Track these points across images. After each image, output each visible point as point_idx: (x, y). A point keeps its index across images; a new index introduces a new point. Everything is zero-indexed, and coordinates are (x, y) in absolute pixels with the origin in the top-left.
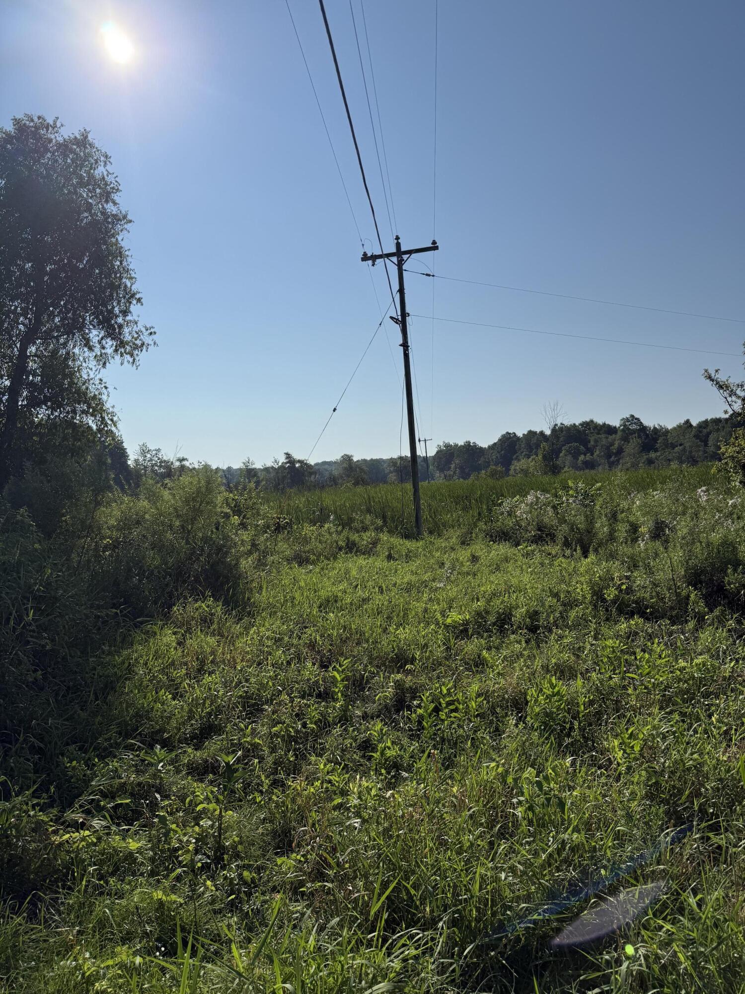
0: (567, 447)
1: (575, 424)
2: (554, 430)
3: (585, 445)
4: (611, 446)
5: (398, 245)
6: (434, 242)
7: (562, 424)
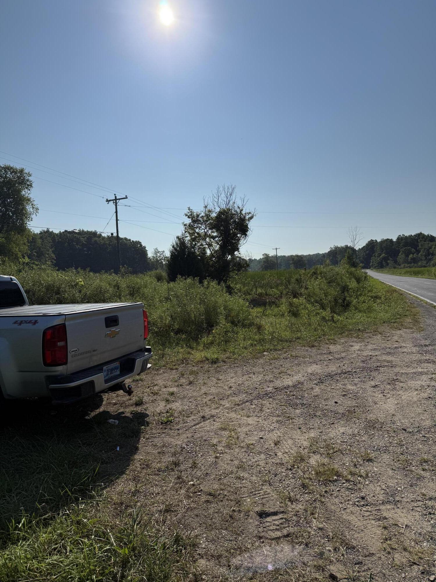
0: (403, 249)
1: (411, 235)
2: (398, 239)
3: (416, 249)
4: (430, 249)
5: (116, 197)
6: (126, 196)
7: (403, 235)
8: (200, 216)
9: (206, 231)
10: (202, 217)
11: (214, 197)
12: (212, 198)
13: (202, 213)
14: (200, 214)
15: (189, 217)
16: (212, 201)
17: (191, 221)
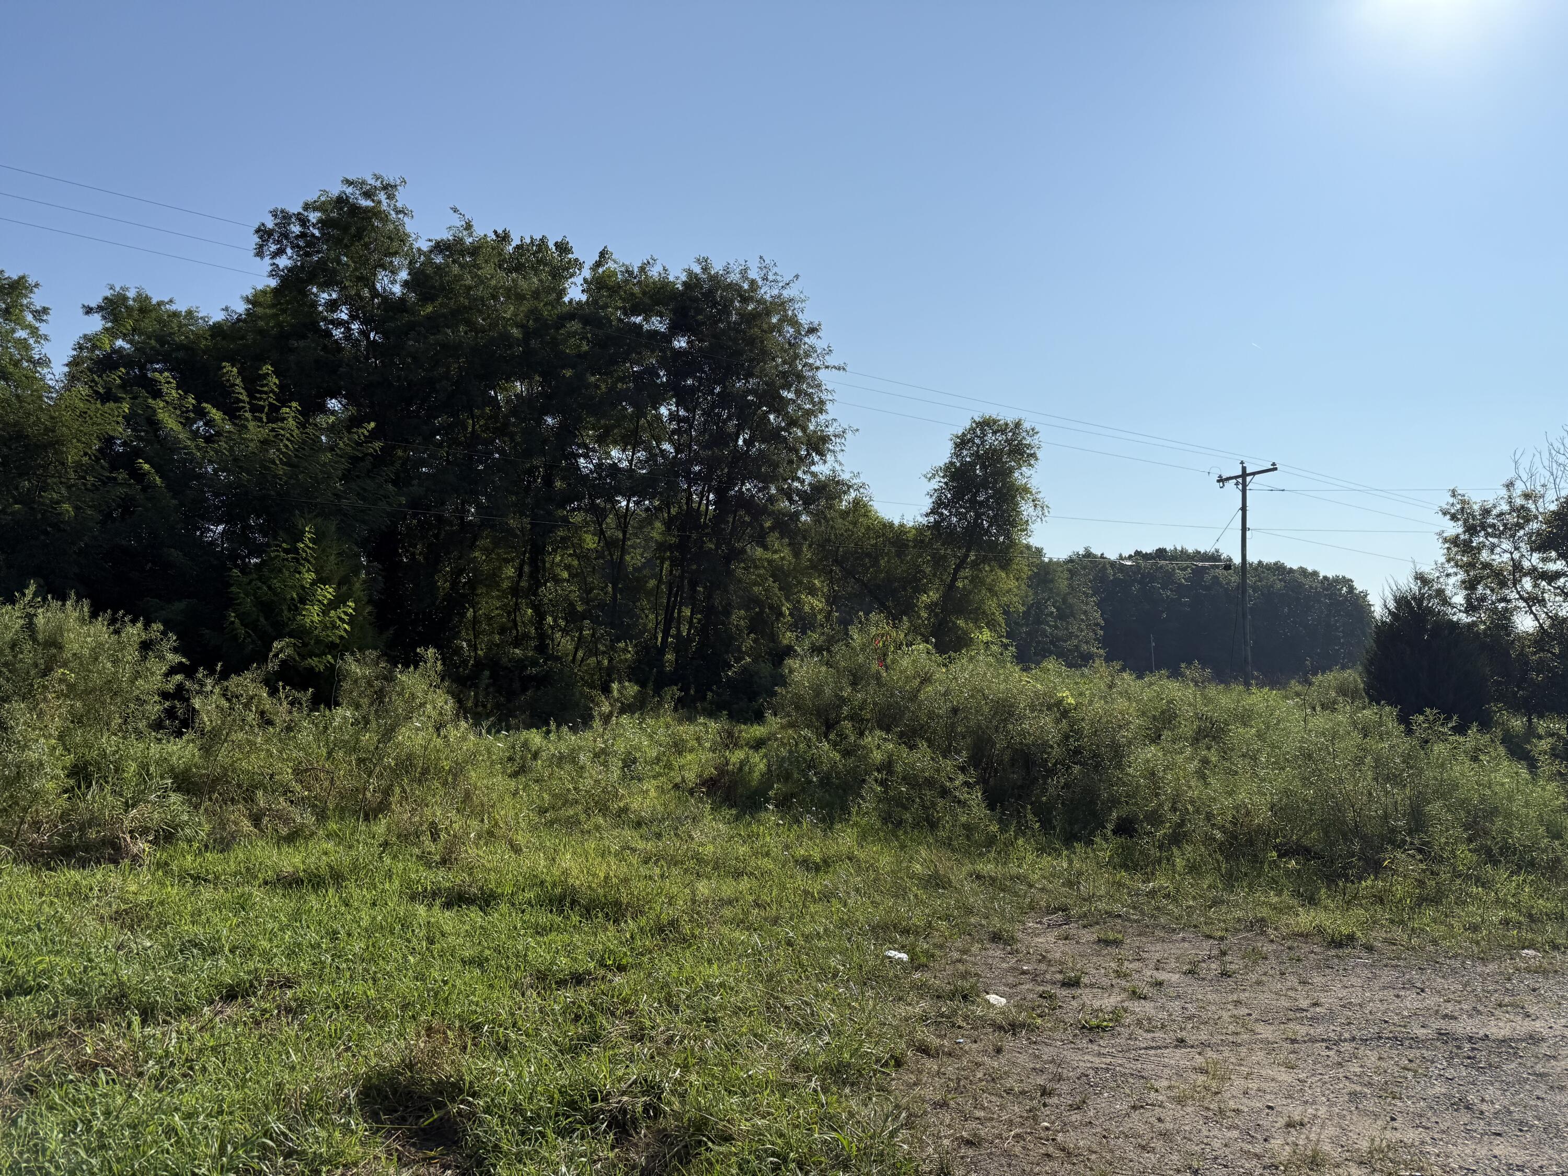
5: (1244, 469)
6: (1274, 464)
8: (1494, 512)
9: (1516, 555)
10: (1501, 514)
11: (1554, 453)
12: (1546, 455)
13: (1503, 502)
14: (1495, 506)
15: (1454, 518)
16: (1546, 463)
17: (1461, 530)
